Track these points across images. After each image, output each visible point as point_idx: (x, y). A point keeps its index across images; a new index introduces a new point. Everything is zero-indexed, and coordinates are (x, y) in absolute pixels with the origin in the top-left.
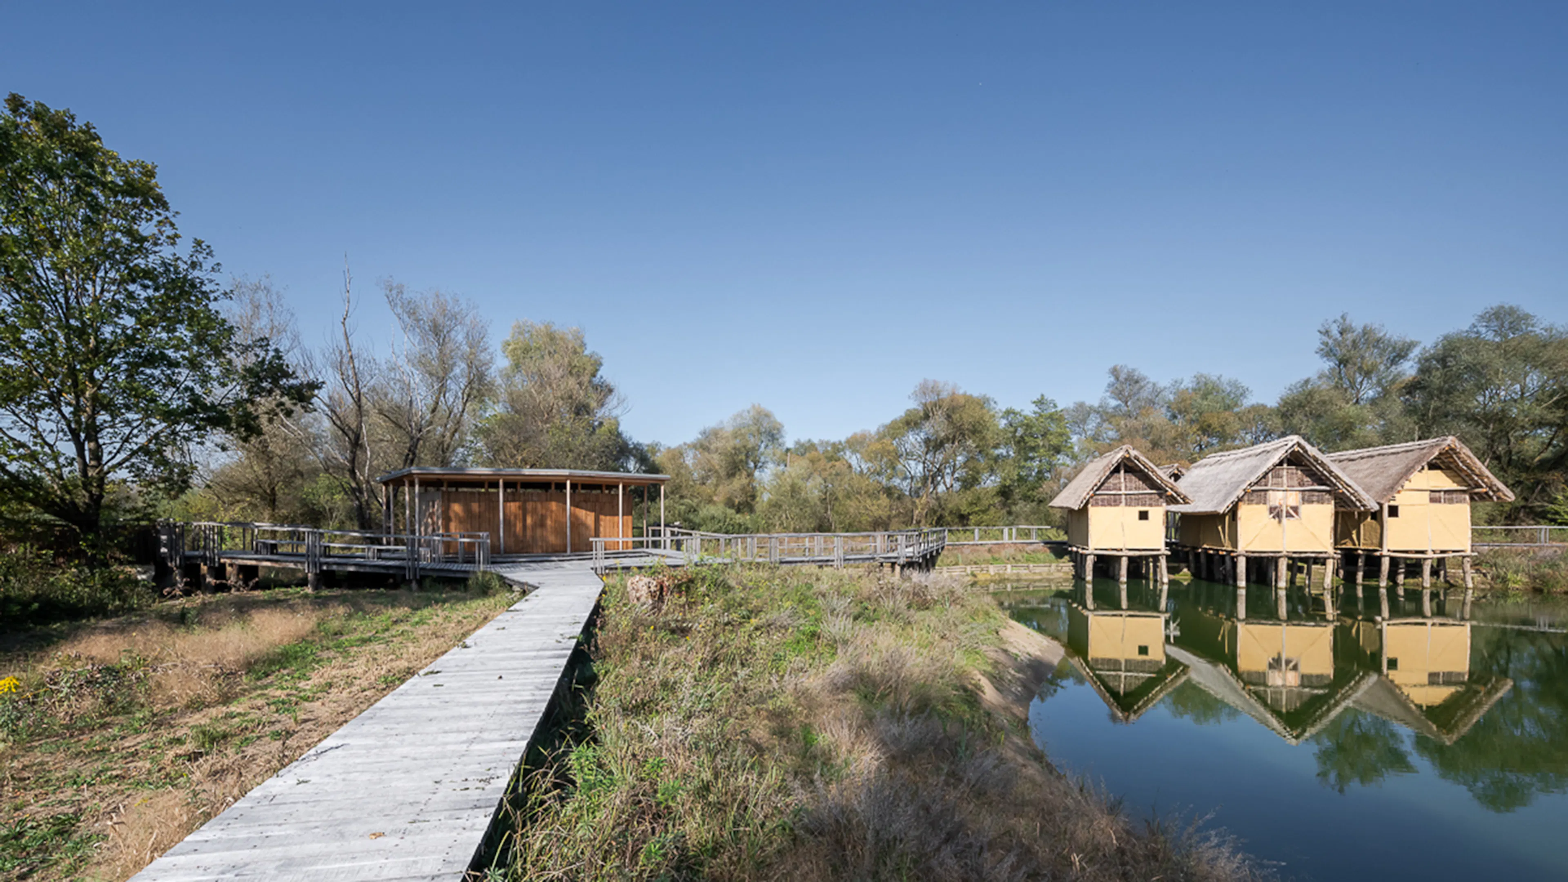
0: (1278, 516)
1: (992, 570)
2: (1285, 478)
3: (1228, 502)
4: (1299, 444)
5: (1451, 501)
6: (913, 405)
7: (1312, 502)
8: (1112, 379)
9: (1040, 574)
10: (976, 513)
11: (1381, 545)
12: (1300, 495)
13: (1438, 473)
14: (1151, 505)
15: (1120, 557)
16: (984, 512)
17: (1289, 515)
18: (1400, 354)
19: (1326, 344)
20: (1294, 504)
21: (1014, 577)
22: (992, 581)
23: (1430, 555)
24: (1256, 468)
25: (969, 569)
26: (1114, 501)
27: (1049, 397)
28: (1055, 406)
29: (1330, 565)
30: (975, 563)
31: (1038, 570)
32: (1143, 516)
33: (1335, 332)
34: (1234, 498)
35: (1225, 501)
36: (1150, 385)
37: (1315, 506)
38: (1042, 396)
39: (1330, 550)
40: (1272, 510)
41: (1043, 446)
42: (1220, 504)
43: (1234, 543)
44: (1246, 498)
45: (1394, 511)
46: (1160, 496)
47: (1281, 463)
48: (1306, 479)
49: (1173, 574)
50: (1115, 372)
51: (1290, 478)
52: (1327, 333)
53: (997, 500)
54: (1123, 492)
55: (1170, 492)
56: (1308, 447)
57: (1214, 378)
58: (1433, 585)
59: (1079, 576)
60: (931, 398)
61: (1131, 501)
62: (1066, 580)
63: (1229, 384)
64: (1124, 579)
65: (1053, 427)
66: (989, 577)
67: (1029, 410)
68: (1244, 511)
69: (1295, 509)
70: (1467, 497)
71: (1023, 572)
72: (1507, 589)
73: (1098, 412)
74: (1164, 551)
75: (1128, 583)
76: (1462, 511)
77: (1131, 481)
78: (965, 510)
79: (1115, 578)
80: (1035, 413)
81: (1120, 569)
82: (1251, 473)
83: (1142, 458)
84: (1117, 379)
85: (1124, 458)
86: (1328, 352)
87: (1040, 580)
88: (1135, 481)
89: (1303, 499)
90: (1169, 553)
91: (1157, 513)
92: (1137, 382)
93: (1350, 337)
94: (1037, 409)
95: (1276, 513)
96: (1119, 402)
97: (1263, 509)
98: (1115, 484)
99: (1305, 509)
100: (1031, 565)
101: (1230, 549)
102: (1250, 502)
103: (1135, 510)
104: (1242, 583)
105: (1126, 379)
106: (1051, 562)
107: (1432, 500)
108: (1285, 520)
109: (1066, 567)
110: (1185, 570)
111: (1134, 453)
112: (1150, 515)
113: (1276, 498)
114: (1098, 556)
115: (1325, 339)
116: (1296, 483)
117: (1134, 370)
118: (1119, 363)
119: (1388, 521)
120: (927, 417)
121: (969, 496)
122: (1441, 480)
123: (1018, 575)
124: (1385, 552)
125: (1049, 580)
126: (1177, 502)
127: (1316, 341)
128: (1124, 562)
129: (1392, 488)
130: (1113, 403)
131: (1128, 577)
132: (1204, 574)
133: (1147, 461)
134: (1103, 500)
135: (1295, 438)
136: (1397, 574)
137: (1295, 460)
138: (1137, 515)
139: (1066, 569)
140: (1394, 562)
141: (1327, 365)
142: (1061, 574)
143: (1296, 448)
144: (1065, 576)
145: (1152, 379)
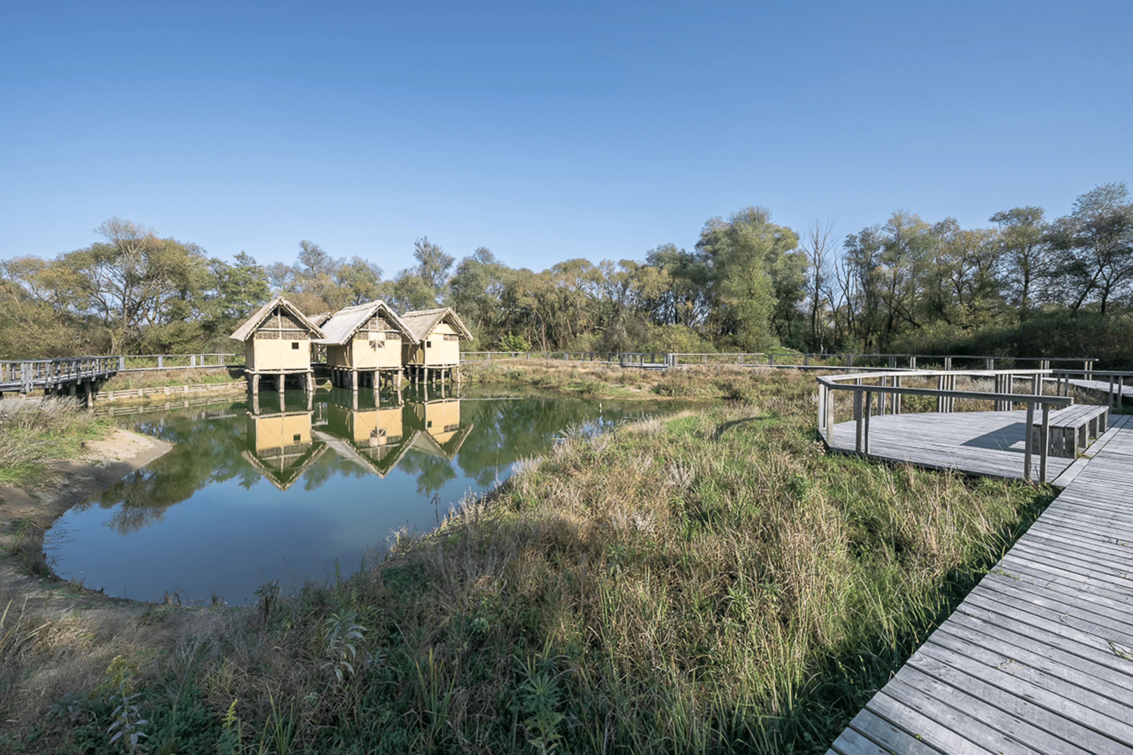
0: (374, 346)
1: (167, 391)
2: (377, 325)
3: (345, 338)
4: (382, 305)
5: (451, 339)
6: (104, 240)
7: (391, 339)
8: (302, 250)
9: (217, 391)
10: (178, 343)
11: (424, 362)
12: (384, 335)
13: (446, 325)
14: (300, 339)
15: (279, 375)
16: (186, 342)
17: (380, 346)
18: (448, 263)
19: (418, 251)
20: (382, 340)
21: (192, 395)
22: (167, 401)
23: (444, 367)
24: (361, 318)
25: (141, 392)
26: (274, 335)
27: (249, 254)
28: (254, 262)
29: (400, 372)
30: (149, 386)
31: (214, 388)
32: (295, 346)
33: (422, 245)
34: (348, 335)
35: (344, 337)
36: (328, 259)
37: (393, 341)
38: (243, 252)
39: (400, 366)
40: (371, 343)
41: (245, 292)
42: (341, 339)
43: (351, 364)
44: (357, 335)
45: (429, 344)
46: (307, 333)
47: (374, 315)
48: (388, 326)
49: (320, 385)
50: (303, 244)
51: (380, 325)
52: (418, 245)
53: (200, 332)
54: (280, 329)
55: (312, 330)
56: (387, 307)
57: (364, 260)
58: (446, 382)
59: (249, 391)
60: (122, 237)
61: (286, 335)
62: (241, 395)
63: (372, 265)
64: (282, 390)
65: (255, 279)
66: (164, 397)
67: (232, 262)
68: (356, 342)
69: (383, 343)
70: (457, 338)
71: (201, 391)
72: (472, 381)
73: (292, 272)
74: (310, 369)
75: (285, 393)
76: (455, 344)
77: (286, 321)
78: (165, 339)
79: (276, 389)
80: (237, 265)
81: (279, 384)
82: (358, 321)
83: (292, 306)
84: (306, 250)
85: (279, 306)
86: (419, 256)
87: (217, 396)
88: (288, 322)
89: (387, 338)
90: (313, 371)
91: (305, 344)
92: (319, 255)
93: (429, 250)
94: (238, 262)
95: (373, 345)
96: (307, 267)
97: (367, 342)
98: (274, 324)
99: (387, 342)
100: (209, 385)
101: (349, 367)
102: (359, 338)
103: (289, 342)
104: (356, 387)
105: (312, 251)
106: (227, 381)
107: (445, 339)
108: (377, 349)
109: (241, 384)
110: (329, 381)
111: (285, 302)
112: (300, 345)
113: (373, 336)
114: (262, 375)
115: (418, 248)
116: (382, 328)
117: (317, 246)
118: (308, 239)
119: (427, 349)
120: (119, 253)
121: (172, 328)
122: (446, 329)
123: (195, 393)
124: (426, 366)
125: (225, 396)
126: (318, 338)
127: (413, 249)
128: (282, 379)
129: (427, 332)
130: (303, 267)
131: (286, 389)
132: (339, 384)
133: (295, 309)
134: (265, 335)
135: (380, 302)
136: (432, 377)
137: (381, 314)
138: (291, 346)
139: (241, 386)
140: (430, 371)
141: (418, 263)
142: (236, 390)
143: (381, 307)
144: (241, 391)
145: (330, 255)
